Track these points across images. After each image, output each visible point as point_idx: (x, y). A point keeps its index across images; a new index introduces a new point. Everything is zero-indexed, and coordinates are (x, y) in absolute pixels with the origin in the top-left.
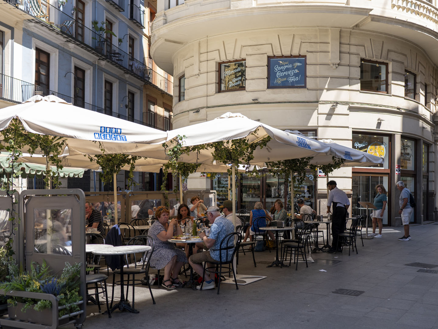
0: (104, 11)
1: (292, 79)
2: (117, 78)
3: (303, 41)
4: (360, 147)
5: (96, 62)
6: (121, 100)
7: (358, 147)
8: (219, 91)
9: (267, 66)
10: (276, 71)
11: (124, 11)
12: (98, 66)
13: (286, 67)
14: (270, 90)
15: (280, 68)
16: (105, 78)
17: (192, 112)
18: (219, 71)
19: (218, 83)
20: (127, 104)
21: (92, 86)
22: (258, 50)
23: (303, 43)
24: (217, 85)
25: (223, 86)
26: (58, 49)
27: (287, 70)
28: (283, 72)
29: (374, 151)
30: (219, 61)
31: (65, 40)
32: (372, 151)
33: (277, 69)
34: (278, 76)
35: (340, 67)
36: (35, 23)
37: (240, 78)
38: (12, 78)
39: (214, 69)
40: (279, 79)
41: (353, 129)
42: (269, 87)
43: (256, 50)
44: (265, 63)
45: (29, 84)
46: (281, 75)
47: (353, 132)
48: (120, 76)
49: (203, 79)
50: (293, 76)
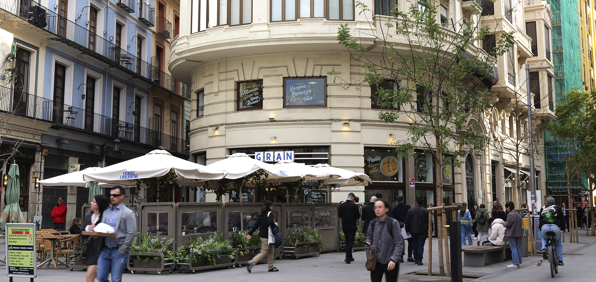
0: (115, 14)
1: (307, 99)
2: (125, 83)
3: (316, 64)
4: (373, 161)
5: (106, 70)
6: (128, 107)
7: (370, 161)
8: (238, 109)
9: (283, 86)
10: (291, 91)
11: (134, 12)
12: (108, 73)
13: (300, 87)
14: (286, 110)
15: (295, 89)
16: (114, 85)
17: (212, 128)
18: (238, 90)
19: (237, 101)
20: (134, 111)
21: (102, 95)
22: (275, 72)
23: (316, 65)
24: (236, 103)
25: (241, 103)
26: (74, 61)
27: (302, 90)
28: (298, 92)
29: (387, 165)
30: (237, 80)
31: (81, 52)
32: (385, 166)
33: (292, 89)
34: (294, 96)
35: (351, 87)
36: (56, 40)
37: (257, 97)
38: (36, 96)
39: (233, 88)
40: (294, 98)
41: (364, 144)
42: (285, 106)
43: (273, 72)
44: (281, 83)
45: (50, 101)
46: (296, 95)
47: (365, 148)
48: (128, 81)
49: (222, 97)
50: (307, 96)
